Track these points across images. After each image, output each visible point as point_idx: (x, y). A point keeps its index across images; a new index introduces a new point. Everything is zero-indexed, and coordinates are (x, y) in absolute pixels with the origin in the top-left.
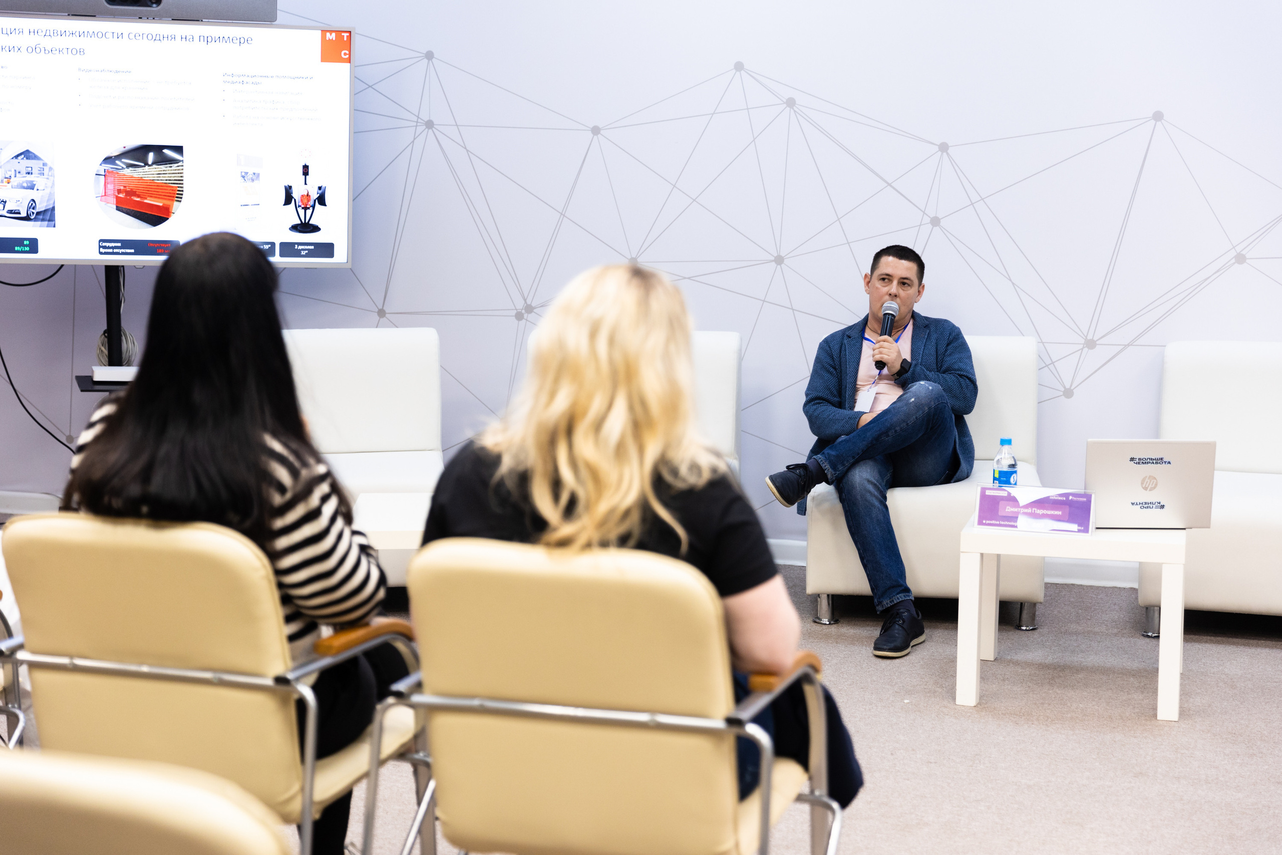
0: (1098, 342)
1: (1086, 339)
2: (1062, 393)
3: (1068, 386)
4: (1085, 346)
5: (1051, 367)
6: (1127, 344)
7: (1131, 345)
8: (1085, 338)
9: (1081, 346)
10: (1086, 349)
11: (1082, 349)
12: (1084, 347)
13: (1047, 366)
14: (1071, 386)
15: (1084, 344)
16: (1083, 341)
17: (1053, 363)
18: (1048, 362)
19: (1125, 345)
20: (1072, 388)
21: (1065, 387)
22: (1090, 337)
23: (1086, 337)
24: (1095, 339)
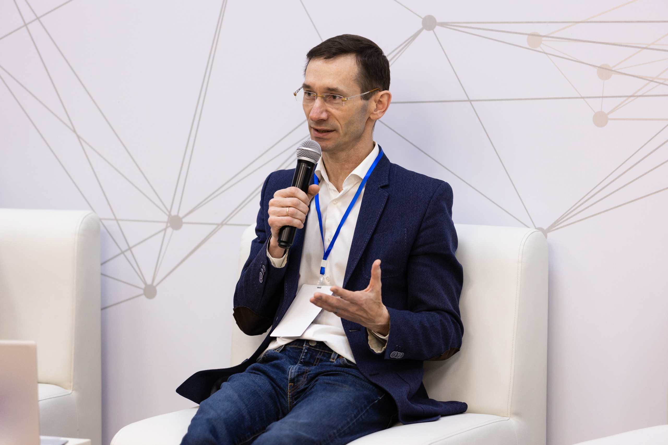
0: (184, 220)
1: (170, 215)
2: (142, 292)
3: (149, 282)
4: (169, 225)
5: (128, 254)
6: (219, 221)
7: (226, 224)
8: (168, 213)
9: (164, 225)
10: (170, 230)
11: (165, 230)
12: (167, 227)
13: (123, 253)
14: (153, 281)
15: (167, 223)
16: (165, 218)
17: (130, 249)
18: (124, 247)
19: (218, 225)
20: (155, 284)
21: (145, 283)
22: (174, 213)
23: (170, 212)
24: (181, 215)
